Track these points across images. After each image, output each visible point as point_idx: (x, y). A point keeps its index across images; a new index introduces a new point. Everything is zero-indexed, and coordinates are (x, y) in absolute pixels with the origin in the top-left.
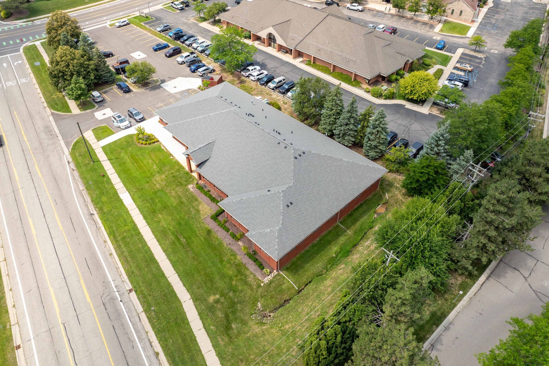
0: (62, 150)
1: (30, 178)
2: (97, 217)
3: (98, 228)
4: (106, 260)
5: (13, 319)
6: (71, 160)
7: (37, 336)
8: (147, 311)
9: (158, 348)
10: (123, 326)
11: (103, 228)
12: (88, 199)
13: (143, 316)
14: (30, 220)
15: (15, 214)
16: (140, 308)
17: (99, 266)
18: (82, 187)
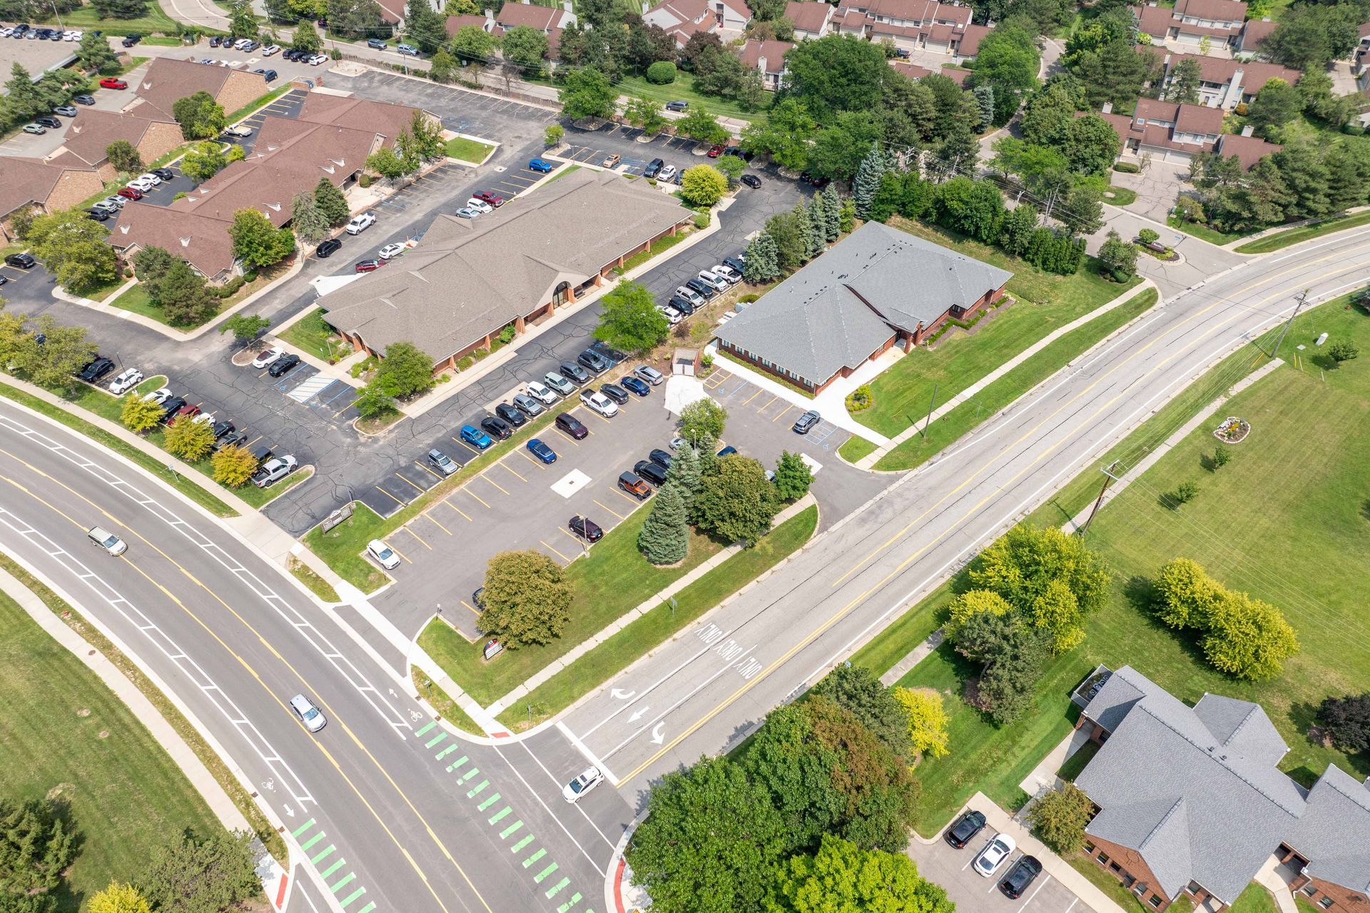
0: (909, 481)
1: (979, 489)
2: (1005, 410)
3: (1018, 404)
4: (1048, 389)
5: (1139, 424)
6: (927, 463)
7: (1141, 404)
8: (1081, 352)
9: (1104, 340)
10: (1100, 361)
11: (1016, 401)
12: (985, 423)
13: (1086, 353)
14: (1039, 458)
15: (1038, 475)
16: (1080, 357)
17: (1060, 389)
18: (970, 435)
